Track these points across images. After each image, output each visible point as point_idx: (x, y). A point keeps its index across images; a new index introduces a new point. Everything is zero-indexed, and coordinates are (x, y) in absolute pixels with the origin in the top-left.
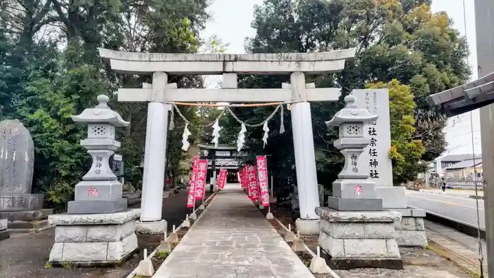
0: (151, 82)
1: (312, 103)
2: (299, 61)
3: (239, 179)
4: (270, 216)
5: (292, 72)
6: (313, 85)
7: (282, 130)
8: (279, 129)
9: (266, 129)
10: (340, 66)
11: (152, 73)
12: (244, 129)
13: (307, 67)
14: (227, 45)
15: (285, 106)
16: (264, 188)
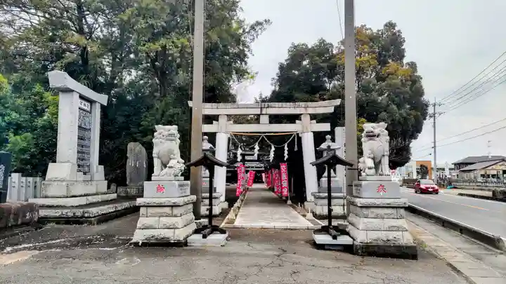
0: (218, 120)
1: (314, 132)
2: (306, 108)
3: (264, 180)
4: (289, 202)
5: (302, 114)
6: (315, 121)
7: (296, 149)
8: (294, 148)
9: (286, 148)
10: (331, 110)
11: (218, 115)
12: (273, 149)
13: (311, 111)
14: (257, 73)
15: (298, 134)
16: (285, 184)
